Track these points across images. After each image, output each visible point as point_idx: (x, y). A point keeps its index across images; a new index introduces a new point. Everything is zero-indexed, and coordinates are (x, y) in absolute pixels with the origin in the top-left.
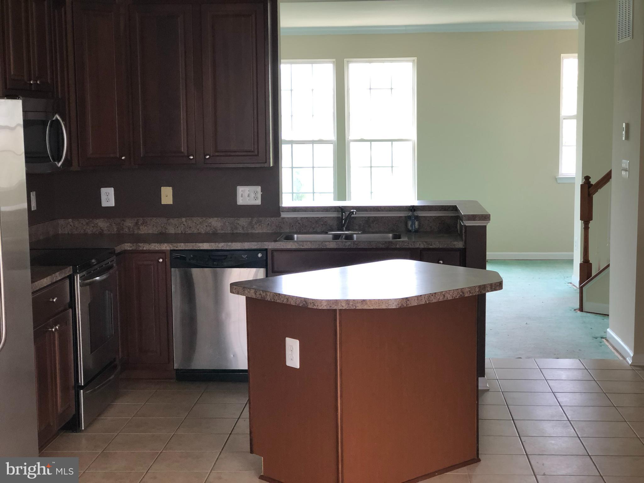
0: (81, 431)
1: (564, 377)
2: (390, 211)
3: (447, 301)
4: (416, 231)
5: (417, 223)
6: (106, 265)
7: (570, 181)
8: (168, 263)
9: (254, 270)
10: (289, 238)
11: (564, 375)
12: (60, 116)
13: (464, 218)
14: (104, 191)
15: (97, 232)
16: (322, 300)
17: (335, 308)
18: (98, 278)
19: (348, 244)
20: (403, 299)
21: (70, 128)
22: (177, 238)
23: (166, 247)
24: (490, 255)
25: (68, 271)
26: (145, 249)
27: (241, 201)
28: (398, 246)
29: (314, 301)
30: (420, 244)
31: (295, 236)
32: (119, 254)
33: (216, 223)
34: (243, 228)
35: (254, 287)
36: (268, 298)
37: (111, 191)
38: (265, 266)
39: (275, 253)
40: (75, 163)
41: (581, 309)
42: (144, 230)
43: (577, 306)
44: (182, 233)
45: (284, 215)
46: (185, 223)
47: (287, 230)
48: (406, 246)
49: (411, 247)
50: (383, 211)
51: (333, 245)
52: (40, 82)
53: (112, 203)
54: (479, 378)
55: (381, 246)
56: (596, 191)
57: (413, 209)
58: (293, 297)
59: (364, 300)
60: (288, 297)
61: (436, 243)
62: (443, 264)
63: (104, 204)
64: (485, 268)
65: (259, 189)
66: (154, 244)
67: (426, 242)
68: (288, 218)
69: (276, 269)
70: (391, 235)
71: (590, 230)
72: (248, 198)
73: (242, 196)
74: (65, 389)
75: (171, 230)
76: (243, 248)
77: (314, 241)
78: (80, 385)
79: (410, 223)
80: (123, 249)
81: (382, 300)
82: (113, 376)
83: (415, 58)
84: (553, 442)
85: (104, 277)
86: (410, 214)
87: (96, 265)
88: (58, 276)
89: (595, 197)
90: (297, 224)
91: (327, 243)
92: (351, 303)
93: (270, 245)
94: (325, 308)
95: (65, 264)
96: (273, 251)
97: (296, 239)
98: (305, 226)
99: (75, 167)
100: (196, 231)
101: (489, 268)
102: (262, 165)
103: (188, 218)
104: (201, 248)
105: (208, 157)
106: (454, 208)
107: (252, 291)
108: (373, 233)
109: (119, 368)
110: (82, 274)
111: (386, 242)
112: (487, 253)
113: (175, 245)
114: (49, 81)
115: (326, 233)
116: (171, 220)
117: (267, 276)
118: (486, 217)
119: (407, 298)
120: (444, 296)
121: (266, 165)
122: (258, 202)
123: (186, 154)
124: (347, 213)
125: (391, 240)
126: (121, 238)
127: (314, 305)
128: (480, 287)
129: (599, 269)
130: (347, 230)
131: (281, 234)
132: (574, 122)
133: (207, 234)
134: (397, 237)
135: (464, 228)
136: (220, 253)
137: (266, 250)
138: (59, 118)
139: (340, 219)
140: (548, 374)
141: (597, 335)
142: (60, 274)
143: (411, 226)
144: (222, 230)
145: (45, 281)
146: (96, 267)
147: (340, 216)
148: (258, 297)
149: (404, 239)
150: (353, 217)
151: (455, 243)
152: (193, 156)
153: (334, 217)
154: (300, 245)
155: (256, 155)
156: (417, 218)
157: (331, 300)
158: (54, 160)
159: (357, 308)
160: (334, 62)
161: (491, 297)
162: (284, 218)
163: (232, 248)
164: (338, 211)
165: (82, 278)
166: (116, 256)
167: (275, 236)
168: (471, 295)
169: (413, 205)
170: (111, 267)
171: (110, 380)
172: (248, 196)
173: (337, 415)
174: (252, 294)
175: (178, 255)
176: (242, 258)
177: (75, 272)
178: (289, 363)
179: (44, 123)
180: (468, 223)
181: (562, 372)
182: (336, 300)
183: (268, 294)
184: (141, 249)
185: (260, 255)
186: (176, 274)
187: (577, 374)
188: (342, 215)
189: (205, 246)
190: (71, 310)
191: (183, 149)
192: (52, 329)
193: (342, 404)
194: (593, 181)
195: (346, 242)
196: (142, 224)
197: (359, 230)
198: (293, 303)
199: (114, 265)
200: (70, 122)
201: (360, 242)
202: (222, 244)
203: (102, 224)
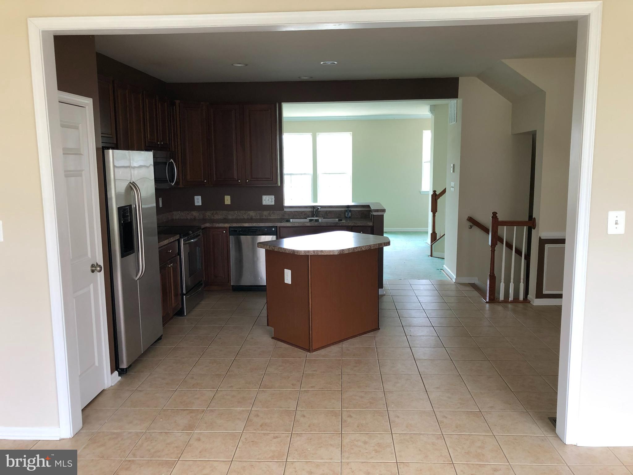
0: (185, 316)
1: (422, 289)
2: (337, 208)
3: (363, 251)
4: (350, 217)
5: (350, 214)
6: (196, 234)
7: (426, 193)
8: (228, 234)
9: (271, 236)
10: (288, 221)
11: (422, 288)
12: (173, 160)
13: (373, 211)
14: (196, 197)
15: (193, 218)
16: (302, 251)
17: (308, 254)
18: (192, 240)
19: (316, 224)
20: (340, 250)
21: (178, 167)
22: (233, 221)
23: (227, 225)
24: (385, 229)
25: (177, 237)
26: (216, 226)
27: (264, 203)
28: (340, 225)
29: (298, 251)
30: (351, 224)
31: (291, 220)
32: (203, 229)
33: (252, 214)
34: (266, 216)
35: (269, 244)
36: (276, 250)
37: (200, 197)
38: (277, 235)
39: (281, 228)
40: (181, 183)
41: (431, 256)
42: (216, 217)
43: (430, 254)
44: (235, 219)
45: (285, 210)
46: (237, 213)
47: (287, 217)
48: (344, 224)
49: (347, 225)
50: (334, 208)
51: (309, 224)
52: (164, 143)
53: (200, 204)
54: (379, 289)
55: (332, 225)
56: (439, 198)
57: (348, 207)
58: (287, 249)
59: (322, 251)
60: (285, 249)
61: (359, 223)
62: (362, 233)
63: (196, 204)
64: (383, 235)
65: (273, 197)
66: (221, 224)
67: (354, 223)
68: (288, 211)
69: (281, 236)
70: (337, 219)
71: (436, 217)
72: (268, 202)
73: (265, 201)
74: (176, 295)
75: (230, 217)
76: (265, 226)
77: (300, 222)
78: (184, 293)
79: (347, 214)
80: (205, 226)
81: (330, 251)
82: (200, 289)
83: (352, 133)
84: (415, 320)
85: (196, 240)
86: (347, 209)
87: (191, 234)
88: (172, 239)
89: (439, 201)
90: (292, 214)
91: (306, 223)
92: (316, 252)
93: (279, 224)
94: (303, 254)
95: (176, 234)
96: (280, 227)
97: (291, 222)
98: (296, 215)
99: (181, 186)
100: (242, 218)
101: (385, 235)
102: (275, 185)
103: (238, 211)
104: (245, 226)
105: (248, 181)
106: (368, 206)
107: (268, 246)
108: (329, 218)
109: (203, 285)
110: (184, 238)
111: (335, 223)
112: (384, 229)
113: (232, 224)
114: (168, 143)
115: (306, 219)
116: (230, 212)
117: (277, 239)
118: (384, 211)
119: (343, 250)
120: (361, 248)
121: (276, 185)
122: (273, 203)
123: (237, 179)
124: (316, 209)
125: (337, 222)
126: (204, 220)
127: (298, 253)
128: (379, 244)
129: (440, 236)
130: (316, 217)
131: (284, 219)
132: (429, 164)
133: (248, 219)
134: (340, 220)
135: (373, 216)
136: (255, 228)
137: (277, 226)
138: (172, 161)
139: (312, 212)
140: (414, 287)
141: (439, 268)
142: (173, 239)
143: (347, 215)
144: (255, 217)
145: (166, 242)
146: (192, 235)
147: (313, 210)
148: (271, 249)
149: (344, 221)
150: (319, 211)
151: (369, 223)
152: (240, 180)
153: (310, 211)
154: (293, 224)
155: (271, 180)
156: (350, 211)
157: (306, 251)
158: (170, 182)
159: (319, 254)
160: (311, 134)
161: (386, 249)
162: (286, 211)
163: (260, 226)
164: (312, 208)
165: (184, 240)
166: (202, 230)
167: (281, 220)
168: (374, 248)
169: (348, 205)
170: (199, 235)
171: (199, 291)
172: (268, 200)
173: (309, 307)
174: (268, 248)
175: (233, 229)
176: (265, 230)
177: (181, 238)
178: (286, 282)
179: (166, 163)
180: (375, 214)
181: (421, 286)
182: (309, 251)
183: (276, 248)
184: (214, 226)
185: (273, 229)
186: (232, 238)
187: (428, 287)
188: (314, 209)
189: (246, 225)
190: (179, 256)
191: (235, 177)
192: (169, 265)
193: (311, 301)
194: (438, 193)
195: (315, 223)
196: (215, 214)
197: (322, 217)
198: (287, 252)
199: (201, 234)
200: (178, 164)
201: (322, 223)
202: (255, 224)
203: (195, 214)
